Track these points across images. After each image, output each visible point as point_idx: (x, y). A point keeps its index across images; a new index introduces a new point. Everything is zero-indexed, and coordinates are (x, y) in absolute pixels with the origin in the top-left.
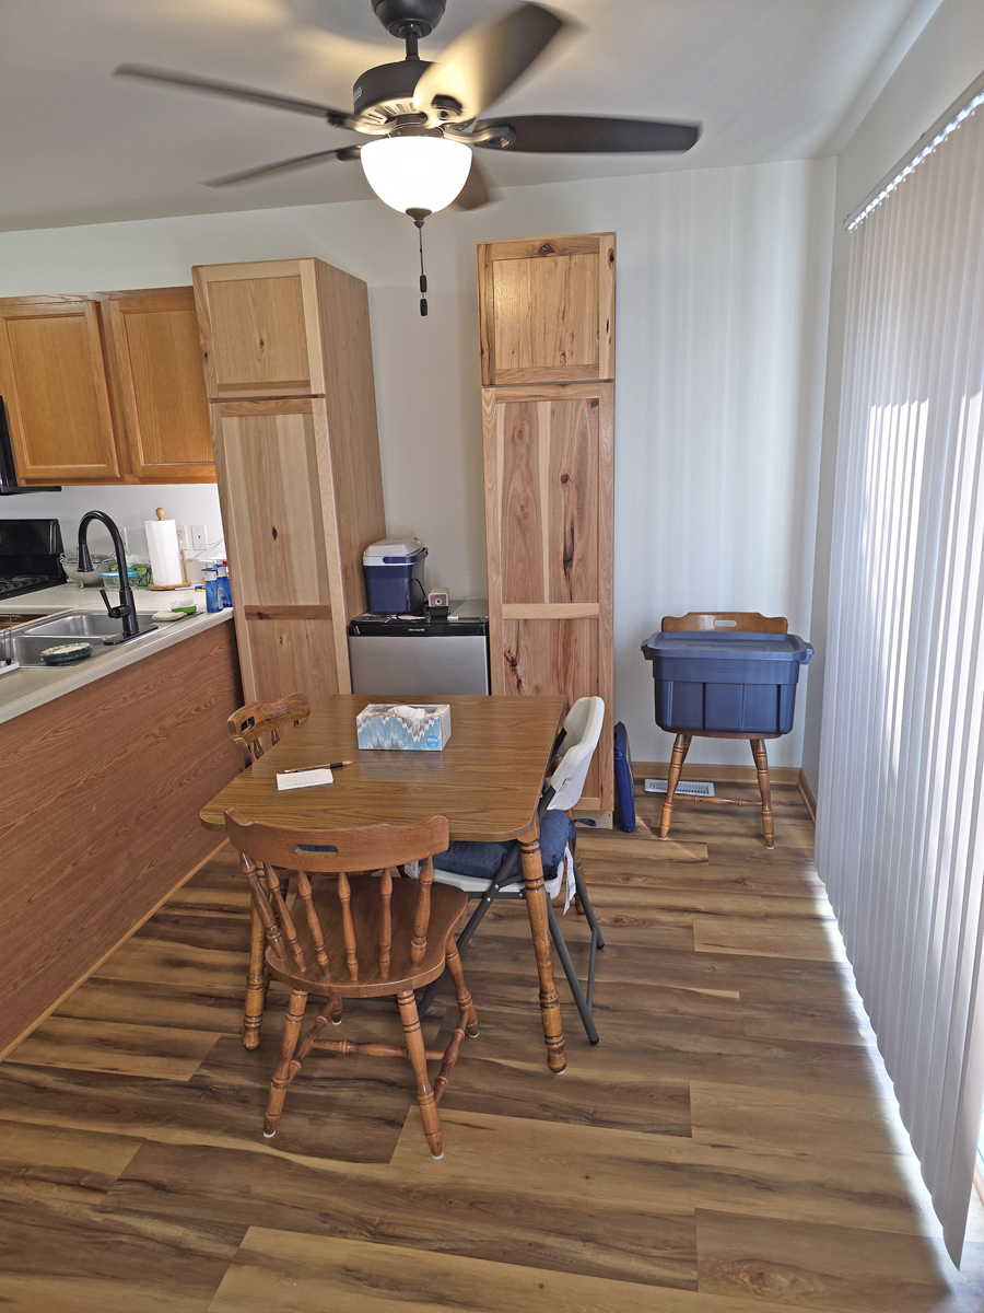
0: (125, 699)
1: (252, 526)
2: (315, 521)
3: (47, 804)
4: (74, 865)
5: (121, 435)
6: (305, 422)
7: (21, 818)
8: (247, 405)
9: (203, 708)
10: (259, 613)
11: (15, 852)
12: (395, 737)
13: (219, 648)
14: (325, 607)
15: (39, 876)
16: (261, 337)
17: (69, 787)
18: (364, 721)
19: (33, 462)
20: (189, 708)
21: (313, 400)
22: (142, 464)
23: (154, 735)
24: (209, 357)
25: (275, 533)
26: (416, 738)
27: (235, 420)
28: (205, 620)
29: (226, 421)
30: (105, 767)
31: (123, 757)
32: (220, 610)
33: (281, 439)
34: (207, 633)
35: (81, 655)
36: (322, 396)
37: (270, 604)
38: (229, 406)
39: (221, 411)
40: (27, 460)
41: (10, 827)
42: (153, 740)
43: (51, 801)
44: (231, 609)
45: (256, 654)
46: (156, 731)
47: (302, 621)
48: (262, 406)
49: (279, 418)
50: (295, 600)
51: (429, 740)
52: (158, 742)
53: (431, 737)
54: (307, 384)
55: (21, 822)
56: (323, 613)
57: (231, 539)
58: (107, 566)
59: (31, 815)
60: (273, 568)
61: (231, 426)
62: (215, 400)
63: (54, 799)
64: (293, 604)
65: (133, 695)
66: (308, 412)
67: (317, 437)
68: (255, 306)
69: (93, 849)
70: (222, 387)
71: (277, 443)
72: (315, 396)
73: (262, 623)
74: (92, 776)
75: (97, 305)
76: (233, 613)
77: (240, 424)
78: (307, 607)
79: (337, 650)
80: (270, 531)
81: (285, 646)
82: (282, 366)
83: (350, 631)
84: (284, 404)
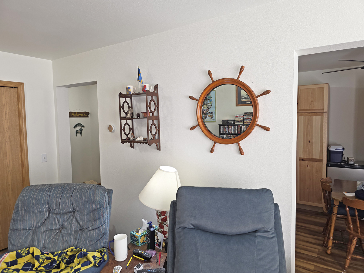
1: (304, 139)
2: (321, 139)
6: (321, 118)
8: (307, 114)
14: (321, 159)
16: (312, 99)
21: (324, 113)
29: (300, 117)
33: (314, 121)
36: (326, 112)
37: (306, 157)
45: (300, 169)
47: (314, 162)
48: (310, 114)
49: (314, 117)
50: (313, 157)
54: (323, 109)
60: (308, 149)
66: (322, 115)
67: (324, 121)
68: (311, 94)
70: (300, 110)
73: (303, 162)
77: (304, 118)
78: (316, 159)
79: (323, 170)
80: (308, 141)
81: (309, 167)
82: (317, 106)
83: (327, 165)
84: (316, 114)
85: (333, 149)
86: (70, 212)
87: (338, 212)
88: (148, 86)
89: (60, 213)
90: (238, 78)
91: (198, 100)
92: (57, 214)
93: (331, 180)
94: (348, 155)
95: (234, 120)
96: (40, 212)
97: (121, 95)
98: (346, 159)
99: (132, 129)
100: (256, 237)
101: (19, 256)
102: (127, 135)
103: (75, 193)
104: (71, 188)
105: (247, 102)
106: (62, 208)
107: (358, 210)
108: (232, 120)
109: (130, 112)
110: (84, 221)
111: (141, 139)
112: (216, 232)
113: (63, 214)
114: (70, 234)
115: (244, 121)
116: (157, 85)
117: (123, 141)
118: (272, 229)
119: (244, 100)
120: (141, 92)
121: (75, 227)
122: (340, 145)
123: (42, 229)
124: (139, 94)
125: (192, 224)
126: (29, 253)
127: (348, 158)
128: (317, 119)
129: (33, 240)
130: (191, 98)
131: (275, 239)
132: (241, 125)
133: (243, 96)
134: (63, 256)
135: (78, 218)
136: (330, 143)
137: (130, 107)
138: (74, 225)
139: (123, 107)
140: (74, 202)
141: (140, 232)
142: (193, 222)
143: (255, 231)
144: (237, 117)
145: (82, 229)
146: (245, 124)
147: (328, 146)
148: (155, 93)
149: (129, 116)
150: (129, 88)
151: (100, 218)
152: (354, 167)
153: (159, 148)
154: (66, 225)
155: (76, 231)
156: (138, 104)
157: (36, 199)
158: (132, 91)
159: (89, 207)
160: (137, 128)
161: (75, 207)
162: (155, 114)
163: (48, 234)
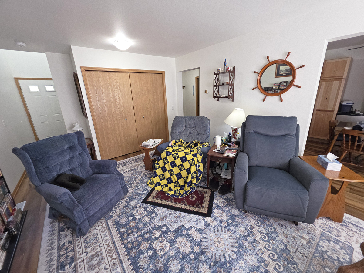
1: (322, 98)
6: (340, 82)
8: (328, 80)
16: (335, 70)
21: (343, 79)
48: (331, 80)
49: (334, 82)
54: (343, 76)
56: (333, 111)
73: (319, 112)
79: (333, 117)
80: (326, 98)
81: (322, 115)
82: (338, 74)
83: (337, 114)
84: (336, 79)
85: (344, 103)
86: (194, 127)
87: (337, 139)
88: (230, 67)
89: (189, 128)
90: (286, 59)
91: (259, 74)
92: (188, 128)
93: (338, 121)
94: (357, 107)
95: (273, 87)
96: (182, 127)
97: (215, 74)
98: (354, 111)
99: (218, 91)
100: (285, 137)
101: (176, 142)
102: (216, 94)
103: (196, 119)
104: (193, 118)
105: (283, 75)
106: (191, 125)
107: (351, 136)
108: (271, 87)
109: (218, 82)
110: (200, 131)
111: (224, 96)
112: (265, 134)
113: (191, 128)
114: (194, 136)
115: (279, 88)
116: (235, 67)
117: (214, 97)
118: (294, 134)
119: (281, 73)
120: (226, 71)
121: (196, 133)
122: (352, 101)
123: (183, 134)
124: (224, 72)
125: (253, 131)
126: (180, 141)
127: (355, 110)
128: (336, 83)
129: (180, 137)
130: (255, 72)
131: (295, 139)
132: (277, 90)
133: (281, 71)
134: (193, 143)
135: (197, 130)
136: (343, 100)
137: (218, 80)
138: (196, 132)
139: (215, 80)
140: (196, 123)
141: (223, 137)
142: (254, 130)
143: (285, 135)
144: (275, 85)
145: (199, 134)
146: (280, 89)
147: (341, 102)
148: (233, 72)
149: (218, 84)
150: (219, 69)
151: (207, 130)
152: (359, 115)
153: (233, 101)
154: (192, 132)
155: (196, 135)
156: (222, 78)
157: (180, 121)
158: (220, 71)
159: (202, 125)
160: (221, 91)
161: (196, 125)
162: (233, 83)
163: (185, 135)
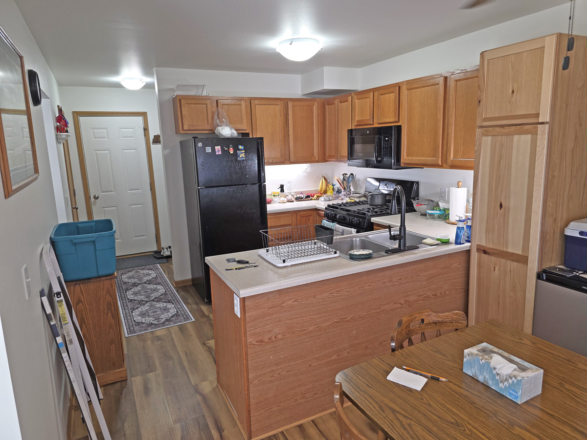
0: (384, 282)
1: (488, 199)
2: (527, 202)
3: (328, 324)
4: (338, 356)
5: (445, 143)
6: (532, 139)
7: (312, 327)
8: (498, 129)
9: (439, 295)
10: (484, 250)
11: (305, 342)
12: (487, 377)
13: (458, 265)
14: (525, 256)
15: (317, 356)
16: (513, 88)
17: (341, 319)
18: (469, 355)
19: (408, 156)
20: (428, 294)
22: (452, 158)
23: (401, 304)
24: (481, 103)
25: (501, 206)
26: (501, 385)
27: (490, 138)
28: (453, 247)
29: (484, 138)
30: (364, 314)
31: (379, 310)
32: (463, 244)
33: (514, 150)
34: (450, 256)
35: (365, 257)
36: (547, 123)
37: (491, 246)
38: (486, 130)
39: (483, 133)
40: (405, 155)
41: (305, 330)
42: (400, 306)
43: (330, 323)
44: (470, 244)
45: (479, 273)
46: (402, 301)
47: (509, 261)
48: (506, 130)
49: (516, 137)
50: (507, 247)
51: (511, 391)
52: (402, 308)
53: (513, 390)
54: (537, 115)
55: (312, 329)
56: (523, 260)
57: (476, 204)
58: (432, 207)
59: (318, 327)
60: (496, 226)
61: (487, 141)
62: (481, 127)
63: (332, 322)
64: (505, 250)
65: (390, 281)
66: (534, 133)
67: (538, 149)
68: (512, 70)
69: (350, 351)
70: (486, 119)
71: (512, 152)
72: (542, 123)
73: (485, 256)
74: (356, 316)
75: (446, 78)
76: (471, 246)
77: (492, 141)
78: (513, 253)
80: (499, 204)
81: (497, 273)
82: (523, 105)
84: (521, 128)
128: (521, 144)
